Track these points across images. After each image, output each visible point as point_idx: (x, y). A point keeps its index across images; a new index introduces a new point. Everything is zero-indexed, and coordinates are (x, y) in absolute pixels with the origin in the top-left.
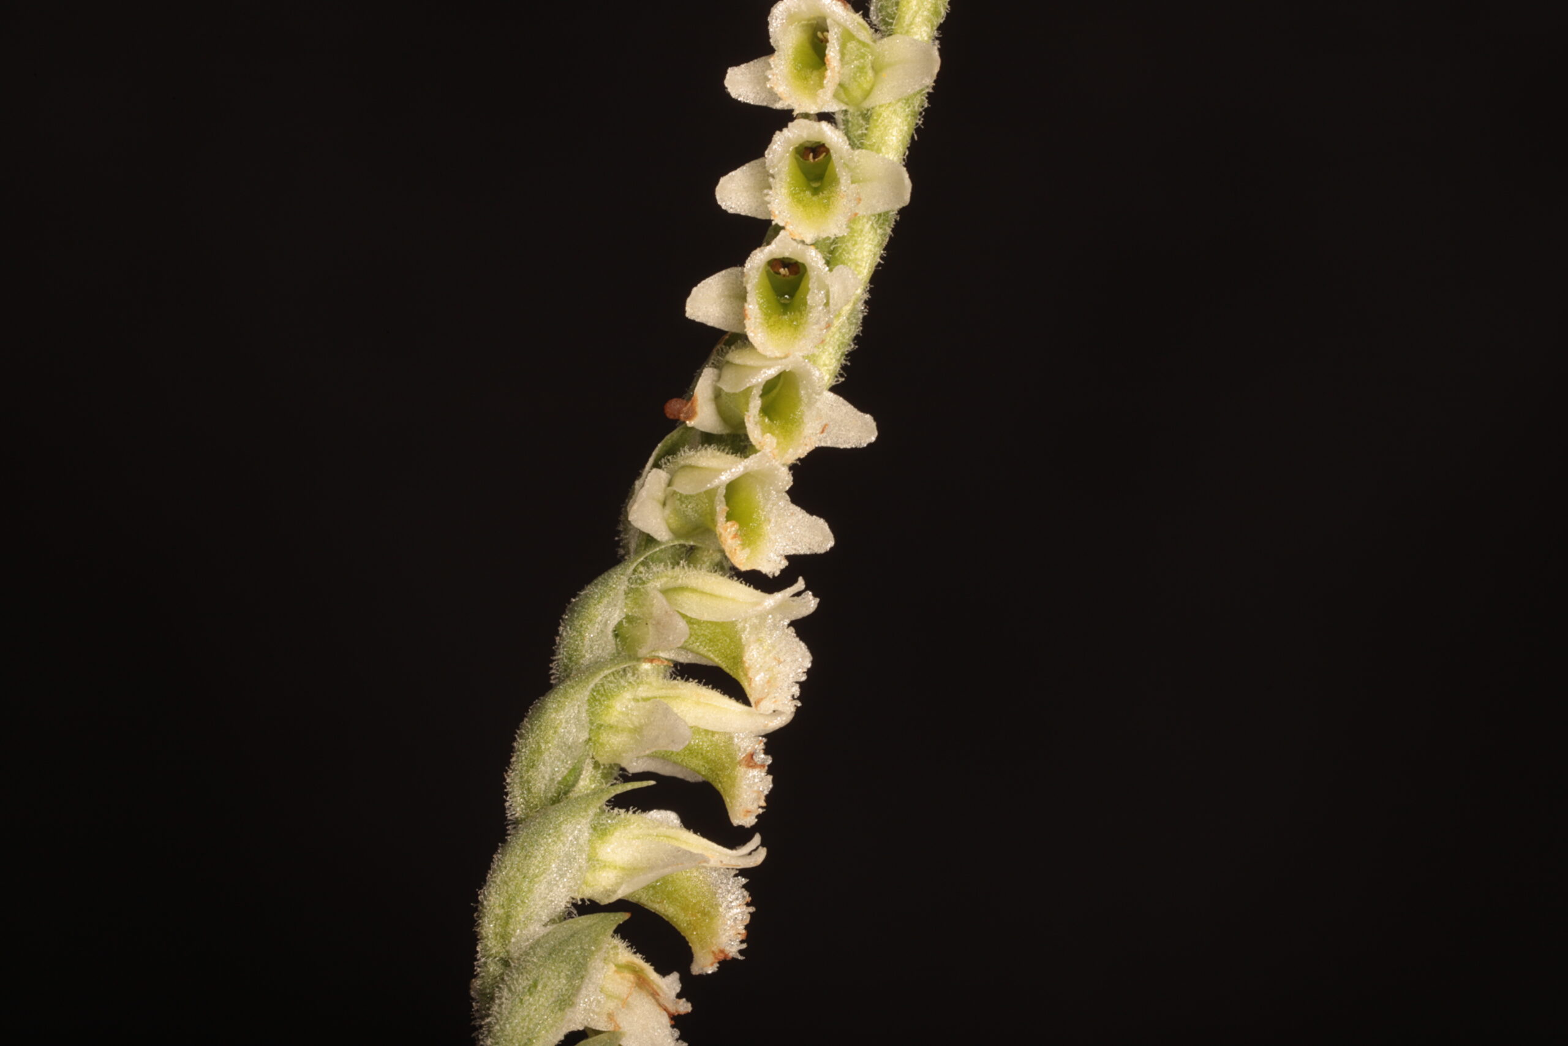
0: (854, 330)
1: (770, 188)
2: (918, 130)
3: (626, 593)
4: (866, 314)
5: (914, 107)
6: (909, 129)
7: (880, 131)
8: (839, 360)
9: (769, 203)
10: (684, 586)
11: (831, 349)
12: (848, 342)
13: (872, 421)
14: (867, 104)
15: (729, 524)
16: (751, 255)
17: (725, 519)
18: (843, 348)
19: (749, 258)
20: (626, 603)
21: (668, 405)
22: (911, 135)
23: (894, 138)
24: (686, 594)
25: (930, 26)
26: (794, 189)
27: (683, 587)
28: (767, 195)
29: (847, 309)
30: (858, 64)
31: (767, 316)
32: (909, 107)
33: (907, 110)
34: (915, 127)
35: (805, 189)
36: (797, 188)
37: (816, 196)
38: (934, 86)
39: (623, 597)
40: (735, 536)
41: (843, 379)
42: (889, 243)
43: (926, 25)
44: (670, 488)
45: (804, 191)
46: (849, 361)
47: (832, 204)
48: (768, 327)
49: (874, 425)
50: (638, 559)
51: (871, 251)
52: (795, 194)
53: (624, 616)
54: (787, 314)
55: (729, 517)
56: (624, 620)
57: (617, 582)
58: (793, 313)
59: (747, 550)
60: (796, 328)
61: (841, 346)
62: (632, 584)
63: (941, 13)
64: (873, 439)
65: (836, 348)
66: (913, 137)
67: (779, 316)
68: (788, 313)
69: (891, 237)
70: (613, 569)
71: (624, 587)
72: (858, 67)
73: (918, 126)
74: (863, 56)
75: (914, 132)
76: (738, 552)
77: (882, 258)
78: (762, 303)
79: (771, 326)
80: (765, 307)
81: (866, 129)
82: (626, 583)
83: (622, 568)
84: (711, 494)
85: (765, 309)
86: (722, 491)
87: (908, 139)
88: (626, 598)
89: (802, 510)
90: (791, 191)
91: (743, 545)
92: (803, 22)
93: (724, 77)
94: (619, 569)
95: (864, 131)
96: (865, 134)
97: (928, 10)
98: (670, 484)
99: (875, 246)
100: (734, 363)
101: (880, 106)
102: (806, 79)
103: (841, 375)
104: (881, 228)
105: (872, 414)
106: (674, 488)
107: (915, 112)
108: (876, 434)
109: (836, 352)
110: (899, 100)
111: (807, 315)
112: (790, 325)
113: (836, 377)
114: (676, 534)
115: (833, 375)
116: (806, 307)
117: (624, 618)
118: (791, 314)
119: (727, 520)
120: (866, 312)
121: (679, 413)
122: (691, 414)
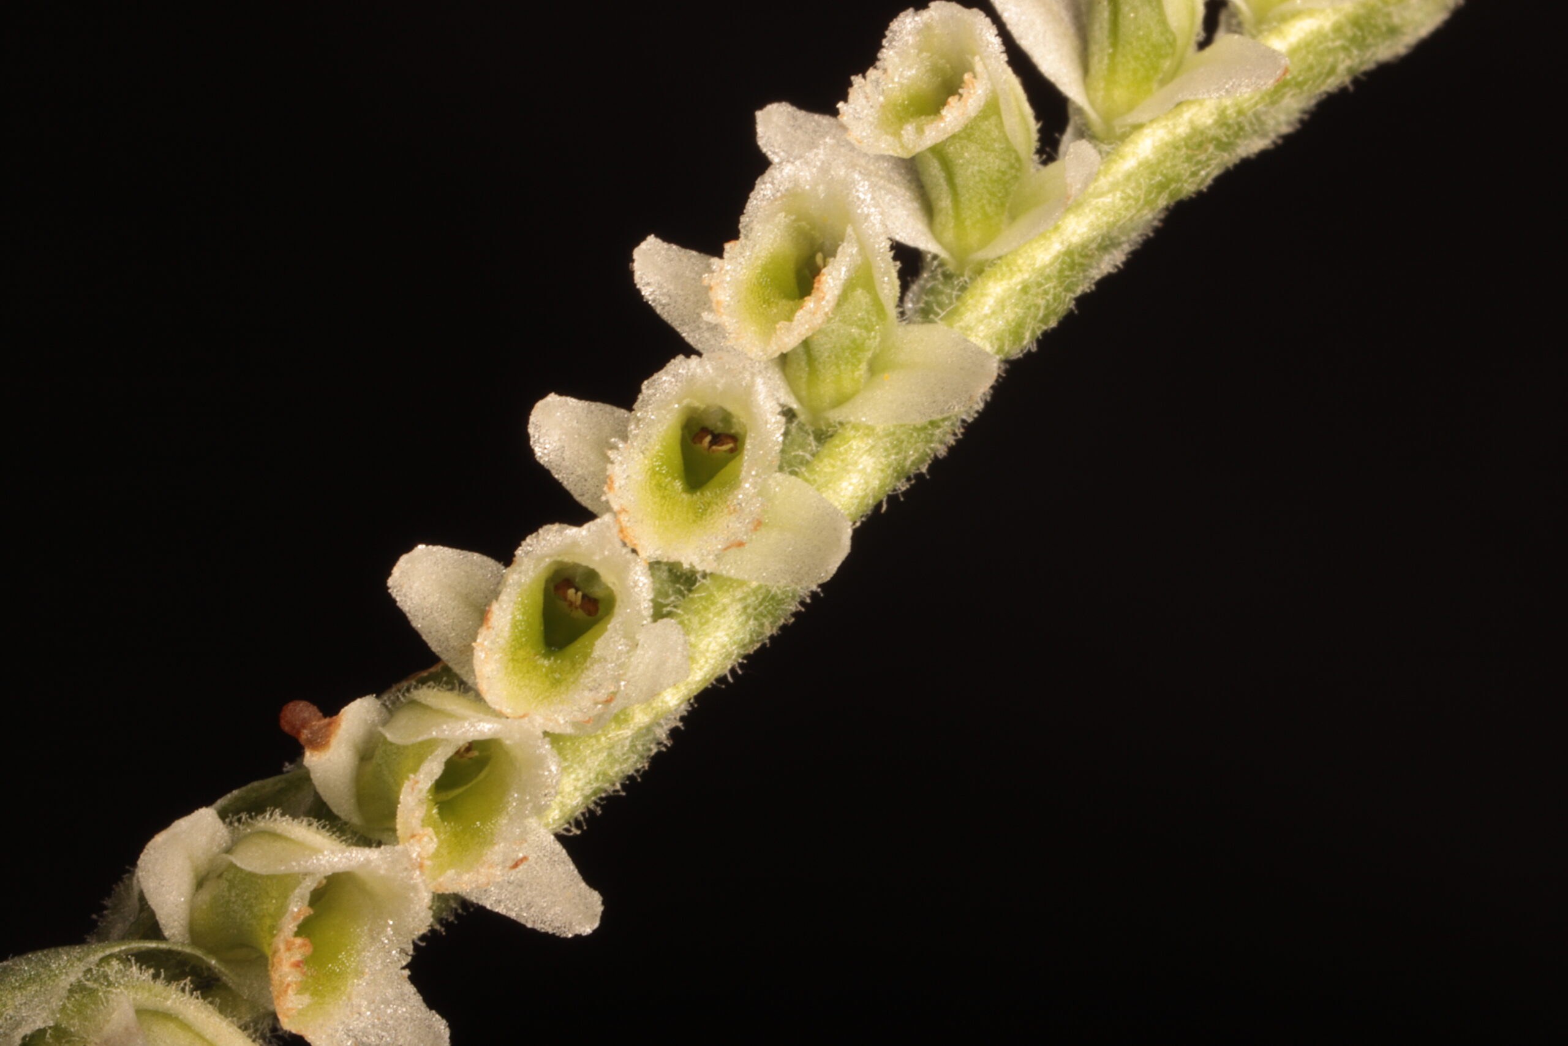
0: (631, 763)
1: (625, 438)
2: (892, 499)
3: (71, 991)
4: (664, 749)
5: (905, 459)
6: (881, 487)
7: (833, 466)
8: (587, 798)
9: (612, 463)
10: (172, 1012)
11: (581, 773)
12: (614, 779)
13: (600, 903)
14: (834, 416)
15: (299, 941)
16: (541, 531)
17: (296, 929)
18: (602, 780)
19: (534, 535)
20: (64, 1005)
21: (291, 705)
22: (877, 501)
23: (851, 488)
24: (172, 1025)
25: (996, 347)
26: (658, 466)
27: (171, 1015)
28: (614, 447)
29: (641, 717)
30: (856, 335)
31: (516, 644)
32: (897, 454)
33: (893, 457)
34: (890, 493)
35: (676, 475)
36: (665, 467)
37: (689, 495)
38: (952, 446)
39: (64, 993)
40: (297, 965)
41: (578, 832)
42: (758, 652)
43: (991, 342)
44: (225, 856)
45: (674, 479)
46: (603, 807)
47: (711, 514)
48: (513, 659)
49: (599, 909)
50: (114, 946)
51: (724, 646)
52: (657, 472)
53: (52, 1024)
54: (549, 659)
55: (304, 929)
56: (49, 1031)
57: (65, 967)
58: (559, 661)
59: (306, 999)
60: (556, 683)
61: (600, 778)
62: (88, 980)
63: (1023, 339)
64: (587, 930)
65: (592, 776)
66: (879, 506)
67: (535, 655)
68: (552, 658)
69: (764, 645)
70: (67, 948)
71: (72, 979)
72: (854, 341)
73: (895, 493)
74: (868, 328)
75: (885, 499)
76: (290, 992)
77: (733, 671)
78: (518, 621)
79: (517, 660)
80: (520, 628)
81: (813, 455)
82: (80, 975)
83: (83, 951)
84: (286, 883)
85: (521, 632)
86: (309, 885)
87: (871, 502)
88: (68, 998)
89: (418, 994)
90: (654, 467)
91: (302, 989)
92: (803, 223)
93: (637, 243)
94: (77, 951)
95: (808, 456)
96: (808, 462)
97: (1007, 321)
98: (228, 851)
99: (735, 643)
100: (424, 702)
101: (855, 427)
102: (767, 302)
103: (578, 824)
104: (756, 619)
105: (602, 893)
106: (232, 858)
107: (903, 468)
108: (596, 925)
109: (589, 783)
110: (887, 435)
111: (582, 672)
112: (547, 676)
113: (569, 823)
114: (195, 934)
115: (567, 816)
116: (585, 661)
117: (50, 1028)
118: (555, 660)
119: (297, 934)
120: (665, 746)
121: (303, 726)
122: (320, 742)
